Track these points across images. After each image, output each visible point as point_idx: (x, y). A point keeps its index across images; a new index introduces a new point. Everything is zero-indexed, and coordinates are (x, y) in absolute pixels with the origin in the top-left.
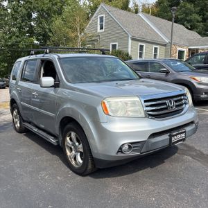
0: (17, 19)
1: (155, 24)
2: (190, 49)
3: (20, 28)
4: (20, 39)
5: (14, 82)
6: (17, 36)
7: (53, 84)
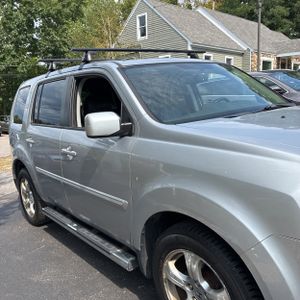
0: (11, 30)
1: (224, 24)
2: (278, 59)
3: (17, 44)
4: (17, 61)
5: (19, 126)
6: (14, 56)
7: (117, 128)
